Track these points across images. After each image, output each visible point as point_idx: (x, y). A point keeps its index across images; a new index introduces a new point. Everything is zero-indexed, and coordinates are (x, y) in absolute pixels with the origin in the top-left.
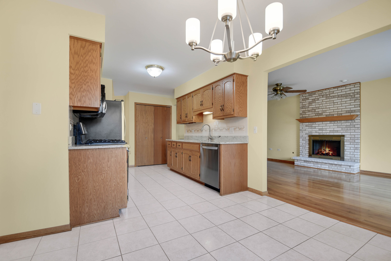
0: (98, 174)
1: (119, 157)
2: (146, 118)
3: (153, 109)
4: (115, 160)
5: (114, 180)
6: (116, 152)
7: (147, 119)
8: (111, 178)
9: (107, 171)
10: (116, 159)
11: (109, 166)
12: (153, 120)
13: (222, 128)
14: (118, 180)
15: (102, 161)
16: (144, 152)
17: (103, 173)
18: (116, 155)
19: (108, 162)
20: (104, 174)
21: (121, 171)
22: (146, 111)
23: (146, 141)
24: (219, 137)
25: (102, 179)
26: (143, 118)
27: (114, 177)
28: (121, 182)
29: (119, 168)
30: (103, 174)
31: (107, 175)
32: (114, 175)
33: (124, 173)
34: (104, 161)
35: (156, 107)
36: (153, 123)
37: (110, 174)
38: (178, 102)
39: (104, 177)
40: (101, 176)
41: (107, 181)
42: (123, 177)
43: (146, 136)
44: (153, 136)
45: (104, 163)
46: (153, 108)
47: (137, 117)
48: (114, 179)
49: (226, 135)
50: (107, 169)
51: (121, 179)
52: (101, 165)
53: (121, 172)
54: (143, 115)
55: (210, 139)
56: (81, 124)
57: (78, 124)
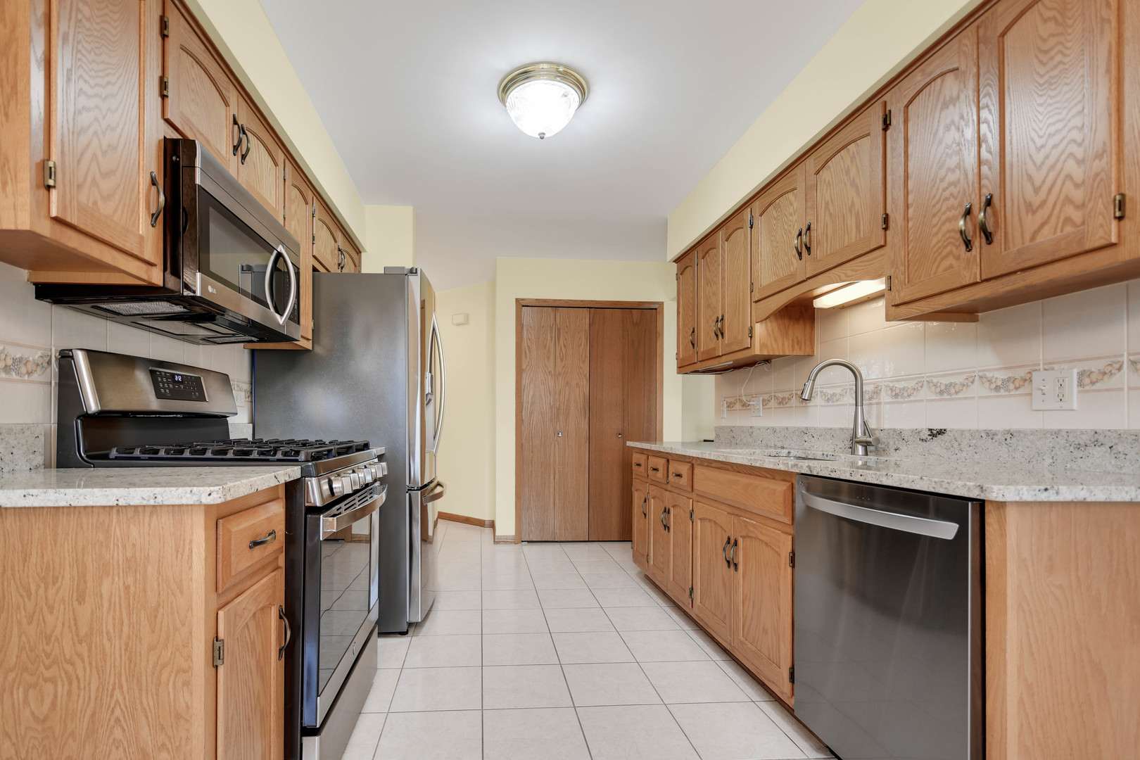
0: (11, 676)
1: (150, 570)
2: (558, 355)
3: (588, 321)
4: (127, 588)
5: (118, 733)
6: (134, 531)
7: (562, 360)
8: (94, 714)
9: (72, 664)
10: (130, 581)
11: (84, 630)
12: (584, 362)
14: (145, 732)
15: (41, 591)
16: (552, 491)
17: (48, 674)
18: (129, 554)
19: (81, 599)
20: (52, 680)
21: (164, 666)
22: (559, 330)
23: (557, 446)
25: (36, 718)
26: (548, 358)
27: (117, 712)
28: (164, 745)
29: (151, 648)
30: (46, 680)
31: (69, 693)
32: (117, 692)
33: (187, 684)
34: (51, 592)
35: (597, 310)
36: (585, 376)
37: (93, 688)
38: (681, 272)
39: (54, 704)
40: (31, 693)
41: (72, 734)
42: (178, 716)
43: (558, 428)
44: (584, 425)
45: (51, 609)
46: (585, 316)
47: (526, 353)
48: (117, 720)
49: (999, 425)
50: (68, 651)
51: (163, 728)
52: (29, 623)
53: (164, 677)
54: (545, 346)
55: (860, 449)
56: (81, 358)
57: (66, 358)
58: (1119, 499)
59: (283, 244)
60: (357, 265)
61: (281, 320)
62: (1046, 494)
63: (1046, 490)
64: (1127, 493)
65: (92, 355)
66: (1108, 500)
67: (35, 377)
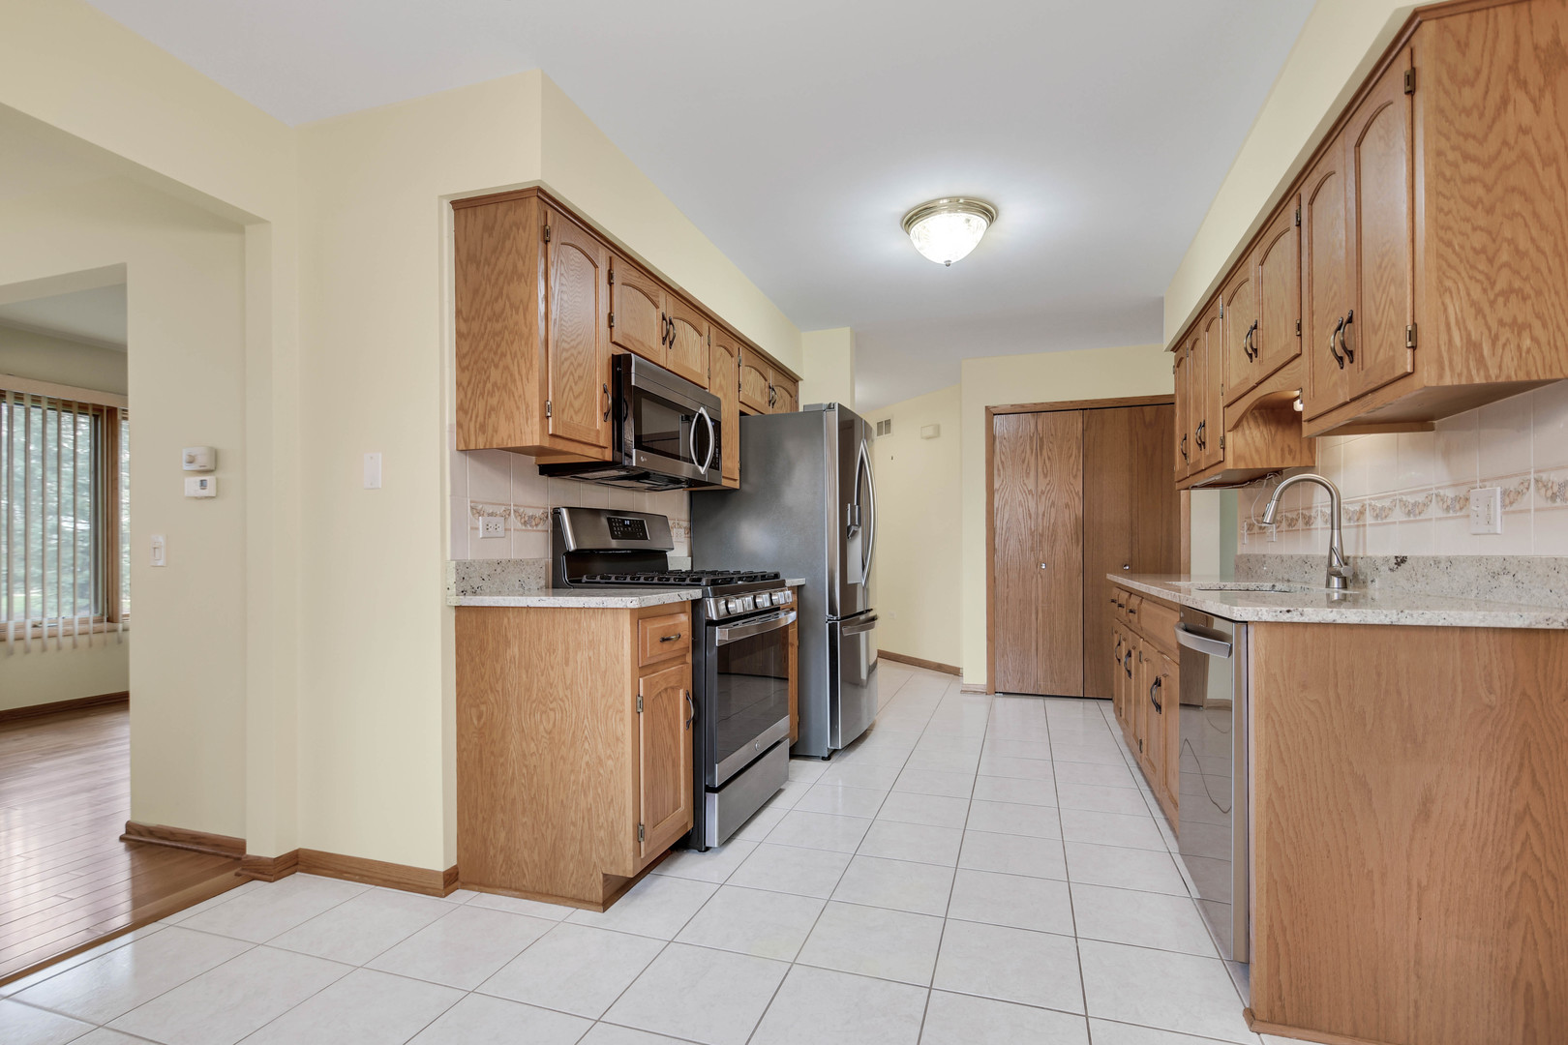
0: (534, 705)
1: (601, 648)
2: (1040, 470)
3: (1080, 425)
4: (590, 658)
5: (586, 745)
6: (593, 625)
7: (1045, 476)
8: (574, 732)
9: (563, 701)
10: (591, 654)
11: (568, 682)
12: (1075, 477)
13: (1420, 498)
14: (600, 746)
15: (548, 658)
16: (1034, 633)
17: (551, 706)
18: (591, 638)
19: (567, 664)
20: (553, 710)
21: (610, 707)
22: (1041, 439)
23: (1040, 580)
24: (1398, 564)
25: (546, 732)
26: (1028, 474)
27: (586, 732)
28: (610, 756)
29: (603, 696)
30: (551, 710)
31: (562, 718)
32: (586, 720)
33: (622, 720)
34: (552, 658)
35: (1091, 411)
36: (1077, 494)
37: (574, 716)
38: (1179, 362)
39: (554, 723)
40: (544, 716)
41: (564, 743)
42: (618, 739)
43: (1041, 557)
44: (1077, 554)
45: (552, 668)
46: (1076, 421)
47: (999, 470)
48: (586, 738)
50: (561, 694)
51: (609, 745)
52: (542, 675)
53: (610, 714)
54: (1023, 462)
55: (1335, 582)
56: (564, 512)
57: (556, 513)
58: (1376, 622)
59: (703, 405)
60: (794, 396)
61: (702, 470)
62: (1288, 615)
63: (1288, 611)
64: (1386, 616)
65: (571, 510)
66: (1362, 622)
67: (540, 527)
